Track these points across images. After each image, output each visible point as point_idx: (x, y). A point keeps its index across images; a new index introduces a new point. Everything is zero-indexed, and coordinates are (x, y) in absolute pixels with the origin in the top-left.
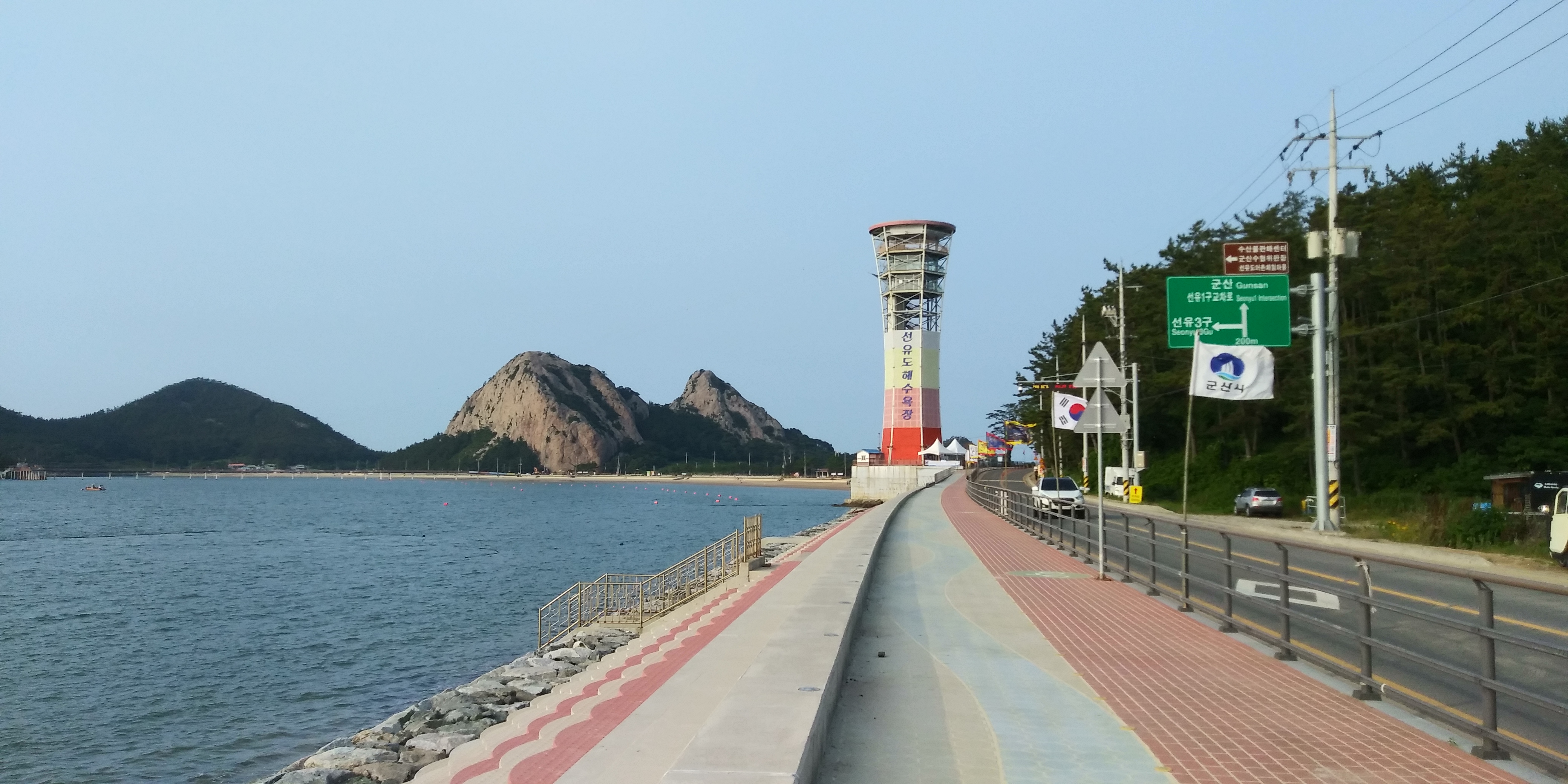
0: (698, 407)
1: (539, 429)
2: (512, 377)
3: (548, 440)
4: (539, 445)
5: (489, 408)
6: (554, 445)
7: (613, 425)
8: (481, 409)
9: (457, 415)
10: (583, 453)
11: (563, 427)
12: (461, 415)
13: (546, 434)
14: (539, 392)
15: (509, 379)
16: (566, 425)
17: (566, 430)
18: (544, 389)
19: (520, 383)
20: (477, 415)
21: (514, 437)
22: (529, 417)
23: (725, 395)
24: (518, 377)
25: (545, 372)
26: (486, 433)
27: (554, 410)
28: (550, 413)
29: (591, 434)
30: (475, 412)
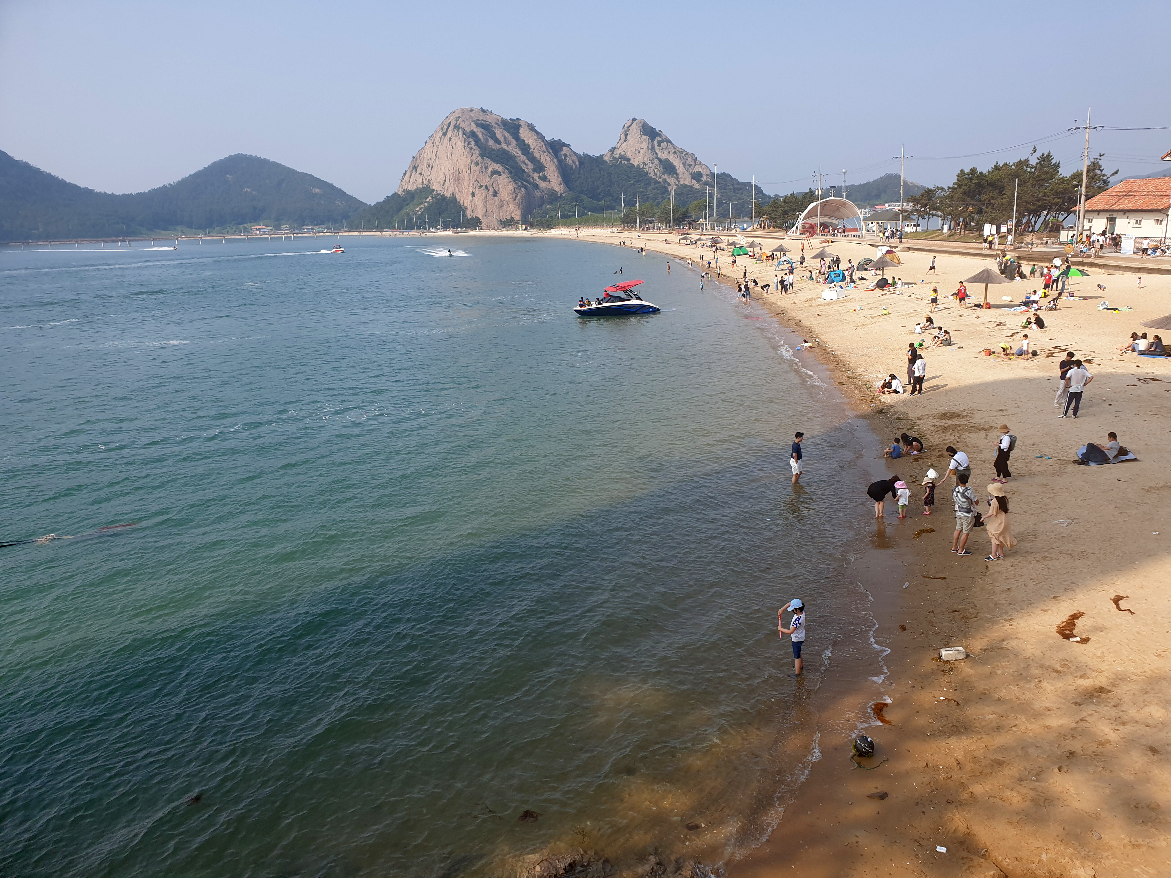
0: (630, 157)
1: (465, 184)
2: (445, 134)
3: (473, 194)
4: (465, 200)
5: (429, 166)
6: (478, 200)
7: (539, 177)
8: (423, 168)
9: (405, 174)
10: (505, 207)
11: (486, 180)
12: (408, 174)
13: (471, 189)
14: (465, 147)
15: (443, 137)
16: (488, 179)
17: (488, 184)
18: (469, 143)
19: (450, 139)
20: (421, 174)
21: (448, 194)
22: (457, 172)
23: (655, 142)
24: (449, 134)
25: (474, 127)
26: (426, 190)
27: (477, 164)
28: (473, 167)
29: (511, 187)
30: (419, 171)
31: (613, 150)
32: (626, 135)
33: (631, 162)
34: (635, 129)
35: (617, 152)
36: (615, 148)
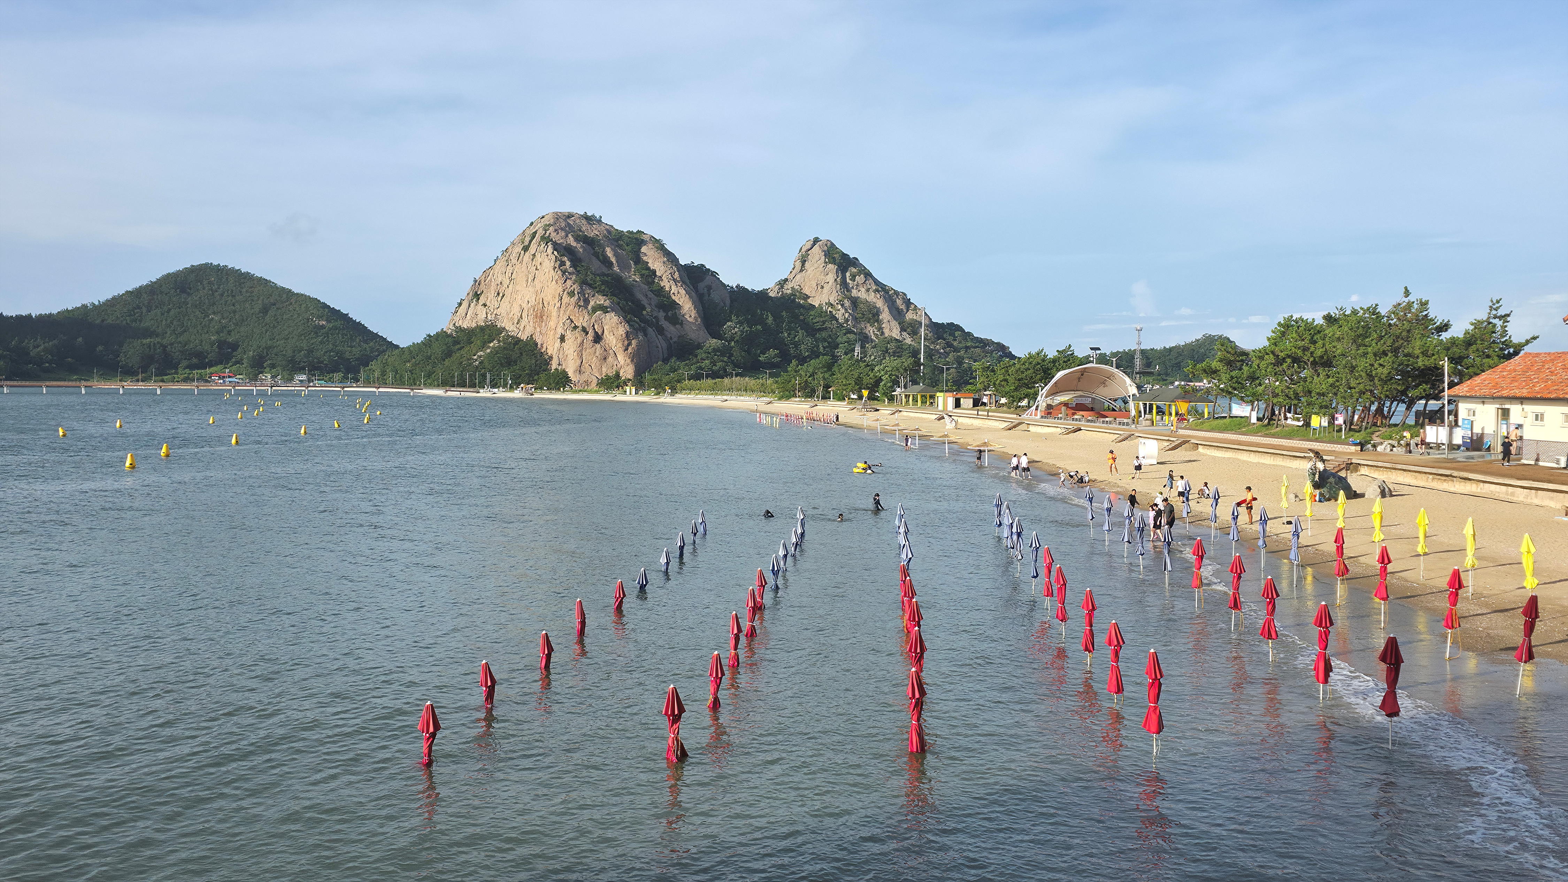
0: (808, 294)
1: (552, 324)
2: (526, 249)
3: (562, 339)
4: (551, 347)
5: (498, 294)
6: (570, 346)
7: (665, 317)
8: (489, 297)
9: (460, 304)
10: (610, 359)
11: (582, 320)
12: (465, 305)
13: (560, 331)
14: (555, 268)
15: (523, 252)
16: (587, 317)
17: (585, 325)
18: (563, 264)
19: (534, 256)
20: (485, 305)
21: (524, 337)
22: (541, 305)
23: (848, 274)
24: (532, 249)
25: (571, 241)
26: (489, 331)
27: (571, 294)
28: (566, 299)
29: (622, 330)
30: (481, 301)
31: (782, 283)
32: (803, 262)
33: (809, 301)
34: (817, 253)
35: (789, 285)
36: (786, 280)
